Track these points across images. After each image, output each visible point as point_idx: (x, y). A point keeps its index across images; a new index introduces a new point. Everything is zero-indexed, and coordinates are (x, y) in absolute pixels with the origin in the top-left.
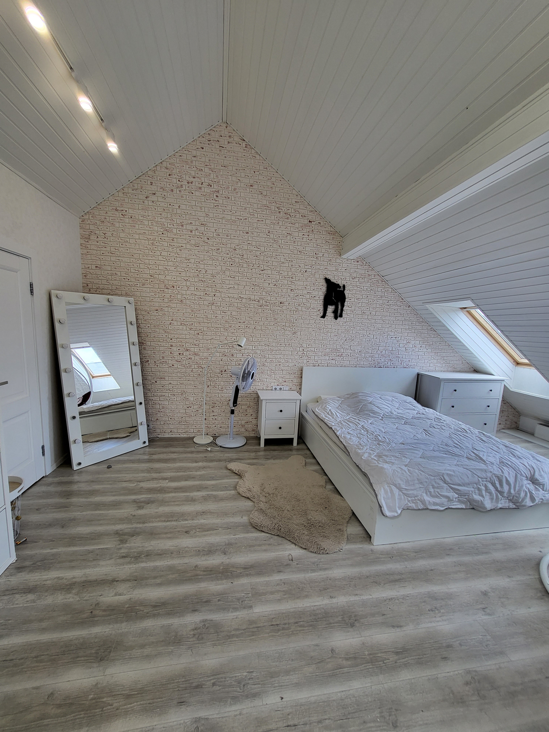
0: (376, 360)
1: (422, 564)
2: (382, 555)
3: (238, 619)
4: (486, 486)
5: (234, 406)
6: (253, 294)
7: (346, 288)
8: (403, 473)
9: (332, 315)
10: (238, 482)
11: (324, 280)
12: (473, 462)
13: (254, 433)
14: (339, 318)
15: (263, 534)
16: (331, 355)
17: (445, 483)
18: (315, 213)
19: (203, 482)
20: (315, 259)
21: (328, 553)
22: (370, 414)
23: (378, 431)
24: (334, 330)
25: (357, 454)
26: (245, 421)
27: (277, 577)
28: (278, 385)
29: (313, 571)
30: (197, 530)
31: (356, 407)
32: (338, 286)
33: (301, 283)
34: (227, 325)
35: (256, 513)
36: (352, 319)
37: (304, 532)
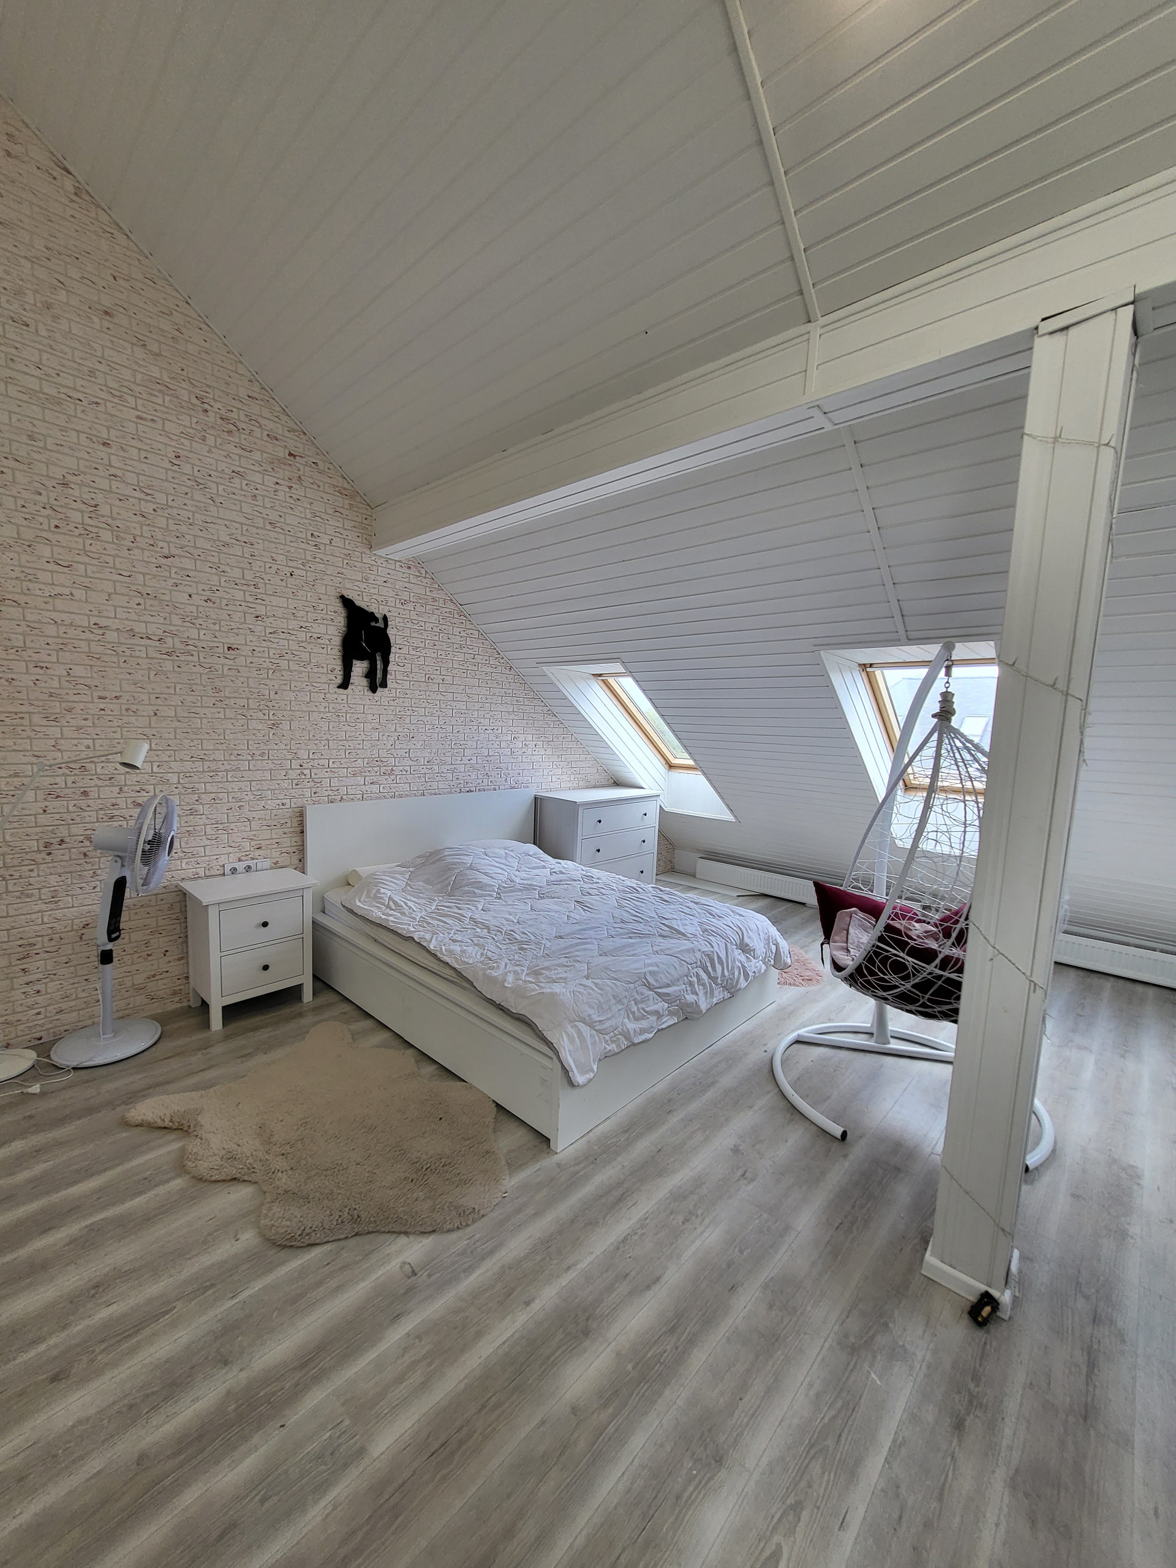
0: (461, 778)
1: (643, 1147)
2: (579, 1164)
3: (340, 1508)
4: (698, 976)
5: (111, 940)
6: (142, 618)
7: (389, 623)
8: (589, 994)
9: (364, 682)
10: (183, 1150)
11: (338, 601)
12: (672, 941)
13: (177, 999)
14: (379, 689)
15: (316, 1252)
16: (368, 774)
17: (650, 989)
18: (302, 436)
19: (55, 1197)
20: (313, 548)
21: (483, 1216)
22: (476, 891)
23: (505, 923)
24: (370, 717)
25: (492, 980)
26: (145, 975)
27: (395, 1335)
28: (240, 860)
29: (469, 1270)
30: (98, 1350)
31: (442, 881)
32: (372, 616)
33: (282, 602)
34: (56, 707)
35: (275, 1209)
36: (407, 691)
37: (415, 1195)
